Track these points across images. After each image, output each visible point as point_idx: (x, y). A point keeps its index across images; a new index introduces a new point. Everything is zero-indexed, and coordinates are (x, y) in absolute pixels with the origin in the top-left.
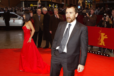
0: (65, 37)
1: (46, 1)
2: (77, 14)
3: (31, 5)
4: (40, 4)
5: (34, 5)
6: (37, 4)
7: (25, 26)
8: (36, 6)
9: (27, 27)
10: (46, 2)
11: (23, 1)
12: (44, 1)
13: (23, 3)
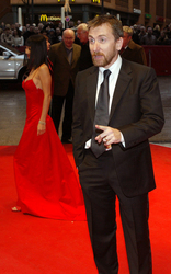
0: (102, 109)
1: (85, 5)
2: (121, 41)
3: (44, 17)
4: (69, 14)
5: (52, 18)
6: (60, 15)
7: (31, 81)
8: (56, 19)
9: (35, 81)
10: (87, 9)
11: (18, 6)
12: (80, 6)
13: (17, 12)
